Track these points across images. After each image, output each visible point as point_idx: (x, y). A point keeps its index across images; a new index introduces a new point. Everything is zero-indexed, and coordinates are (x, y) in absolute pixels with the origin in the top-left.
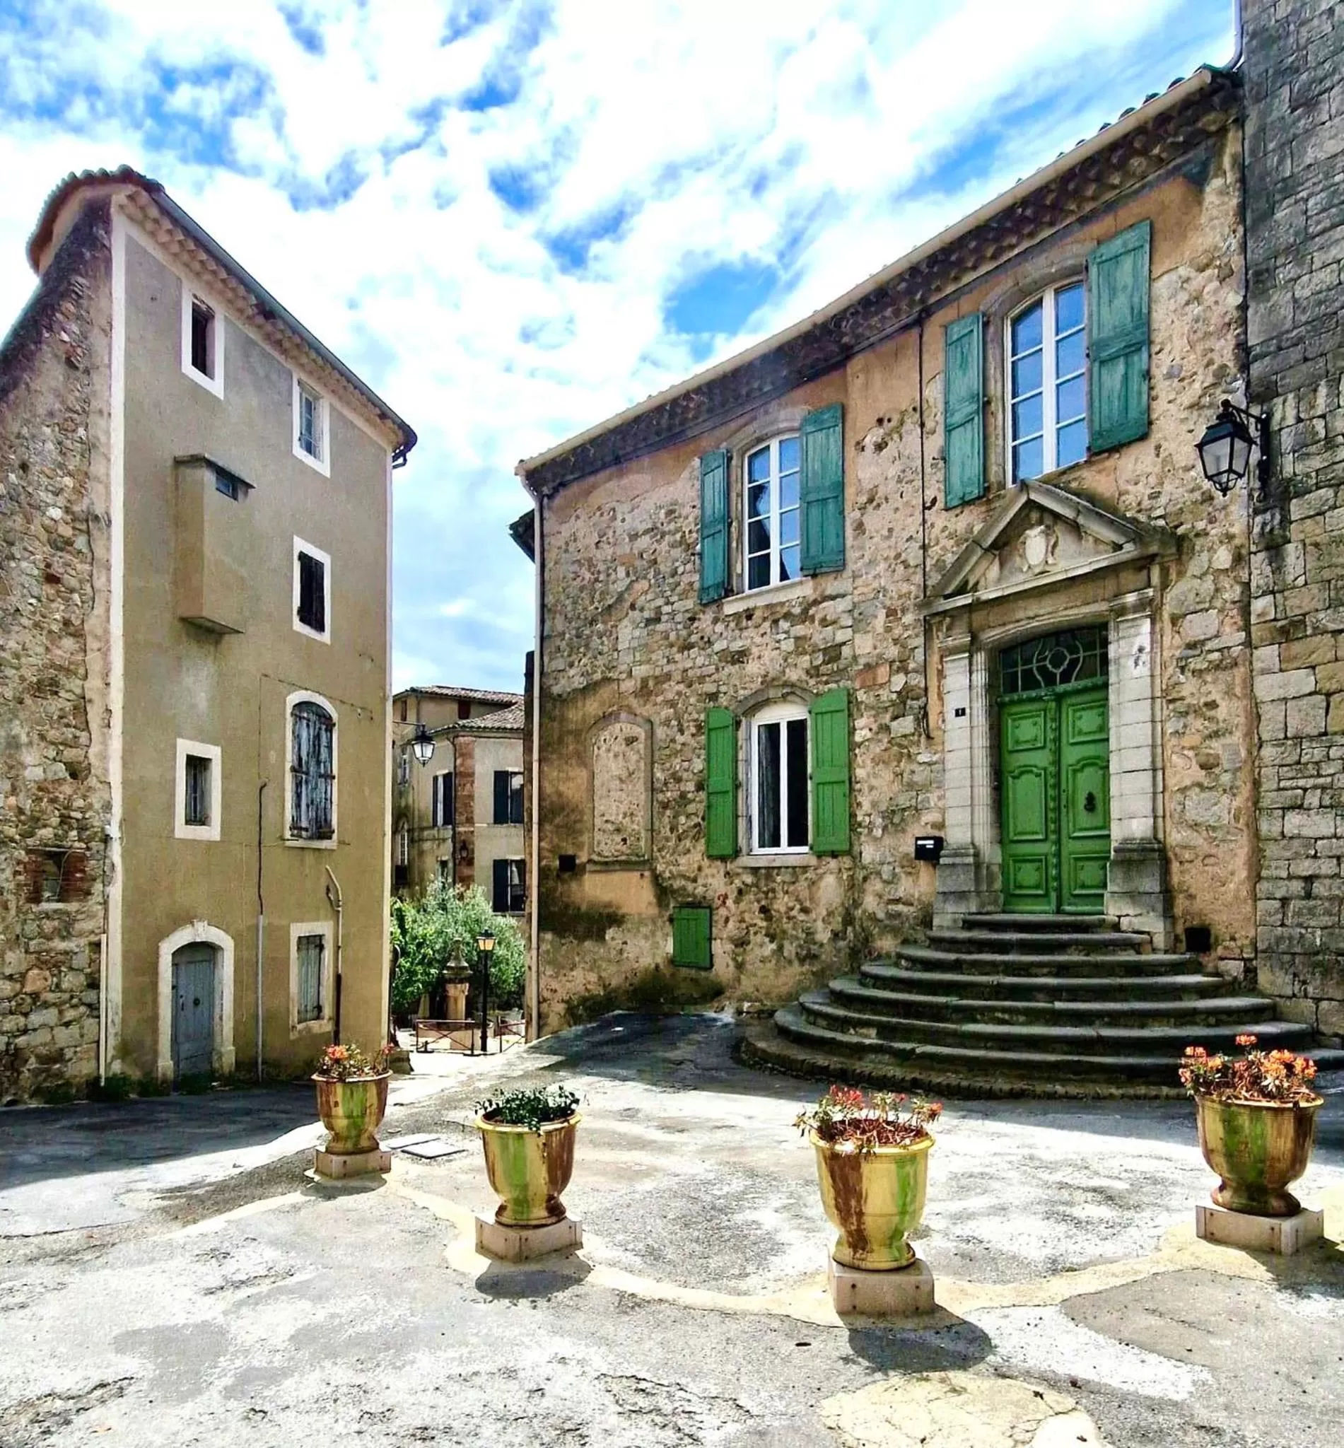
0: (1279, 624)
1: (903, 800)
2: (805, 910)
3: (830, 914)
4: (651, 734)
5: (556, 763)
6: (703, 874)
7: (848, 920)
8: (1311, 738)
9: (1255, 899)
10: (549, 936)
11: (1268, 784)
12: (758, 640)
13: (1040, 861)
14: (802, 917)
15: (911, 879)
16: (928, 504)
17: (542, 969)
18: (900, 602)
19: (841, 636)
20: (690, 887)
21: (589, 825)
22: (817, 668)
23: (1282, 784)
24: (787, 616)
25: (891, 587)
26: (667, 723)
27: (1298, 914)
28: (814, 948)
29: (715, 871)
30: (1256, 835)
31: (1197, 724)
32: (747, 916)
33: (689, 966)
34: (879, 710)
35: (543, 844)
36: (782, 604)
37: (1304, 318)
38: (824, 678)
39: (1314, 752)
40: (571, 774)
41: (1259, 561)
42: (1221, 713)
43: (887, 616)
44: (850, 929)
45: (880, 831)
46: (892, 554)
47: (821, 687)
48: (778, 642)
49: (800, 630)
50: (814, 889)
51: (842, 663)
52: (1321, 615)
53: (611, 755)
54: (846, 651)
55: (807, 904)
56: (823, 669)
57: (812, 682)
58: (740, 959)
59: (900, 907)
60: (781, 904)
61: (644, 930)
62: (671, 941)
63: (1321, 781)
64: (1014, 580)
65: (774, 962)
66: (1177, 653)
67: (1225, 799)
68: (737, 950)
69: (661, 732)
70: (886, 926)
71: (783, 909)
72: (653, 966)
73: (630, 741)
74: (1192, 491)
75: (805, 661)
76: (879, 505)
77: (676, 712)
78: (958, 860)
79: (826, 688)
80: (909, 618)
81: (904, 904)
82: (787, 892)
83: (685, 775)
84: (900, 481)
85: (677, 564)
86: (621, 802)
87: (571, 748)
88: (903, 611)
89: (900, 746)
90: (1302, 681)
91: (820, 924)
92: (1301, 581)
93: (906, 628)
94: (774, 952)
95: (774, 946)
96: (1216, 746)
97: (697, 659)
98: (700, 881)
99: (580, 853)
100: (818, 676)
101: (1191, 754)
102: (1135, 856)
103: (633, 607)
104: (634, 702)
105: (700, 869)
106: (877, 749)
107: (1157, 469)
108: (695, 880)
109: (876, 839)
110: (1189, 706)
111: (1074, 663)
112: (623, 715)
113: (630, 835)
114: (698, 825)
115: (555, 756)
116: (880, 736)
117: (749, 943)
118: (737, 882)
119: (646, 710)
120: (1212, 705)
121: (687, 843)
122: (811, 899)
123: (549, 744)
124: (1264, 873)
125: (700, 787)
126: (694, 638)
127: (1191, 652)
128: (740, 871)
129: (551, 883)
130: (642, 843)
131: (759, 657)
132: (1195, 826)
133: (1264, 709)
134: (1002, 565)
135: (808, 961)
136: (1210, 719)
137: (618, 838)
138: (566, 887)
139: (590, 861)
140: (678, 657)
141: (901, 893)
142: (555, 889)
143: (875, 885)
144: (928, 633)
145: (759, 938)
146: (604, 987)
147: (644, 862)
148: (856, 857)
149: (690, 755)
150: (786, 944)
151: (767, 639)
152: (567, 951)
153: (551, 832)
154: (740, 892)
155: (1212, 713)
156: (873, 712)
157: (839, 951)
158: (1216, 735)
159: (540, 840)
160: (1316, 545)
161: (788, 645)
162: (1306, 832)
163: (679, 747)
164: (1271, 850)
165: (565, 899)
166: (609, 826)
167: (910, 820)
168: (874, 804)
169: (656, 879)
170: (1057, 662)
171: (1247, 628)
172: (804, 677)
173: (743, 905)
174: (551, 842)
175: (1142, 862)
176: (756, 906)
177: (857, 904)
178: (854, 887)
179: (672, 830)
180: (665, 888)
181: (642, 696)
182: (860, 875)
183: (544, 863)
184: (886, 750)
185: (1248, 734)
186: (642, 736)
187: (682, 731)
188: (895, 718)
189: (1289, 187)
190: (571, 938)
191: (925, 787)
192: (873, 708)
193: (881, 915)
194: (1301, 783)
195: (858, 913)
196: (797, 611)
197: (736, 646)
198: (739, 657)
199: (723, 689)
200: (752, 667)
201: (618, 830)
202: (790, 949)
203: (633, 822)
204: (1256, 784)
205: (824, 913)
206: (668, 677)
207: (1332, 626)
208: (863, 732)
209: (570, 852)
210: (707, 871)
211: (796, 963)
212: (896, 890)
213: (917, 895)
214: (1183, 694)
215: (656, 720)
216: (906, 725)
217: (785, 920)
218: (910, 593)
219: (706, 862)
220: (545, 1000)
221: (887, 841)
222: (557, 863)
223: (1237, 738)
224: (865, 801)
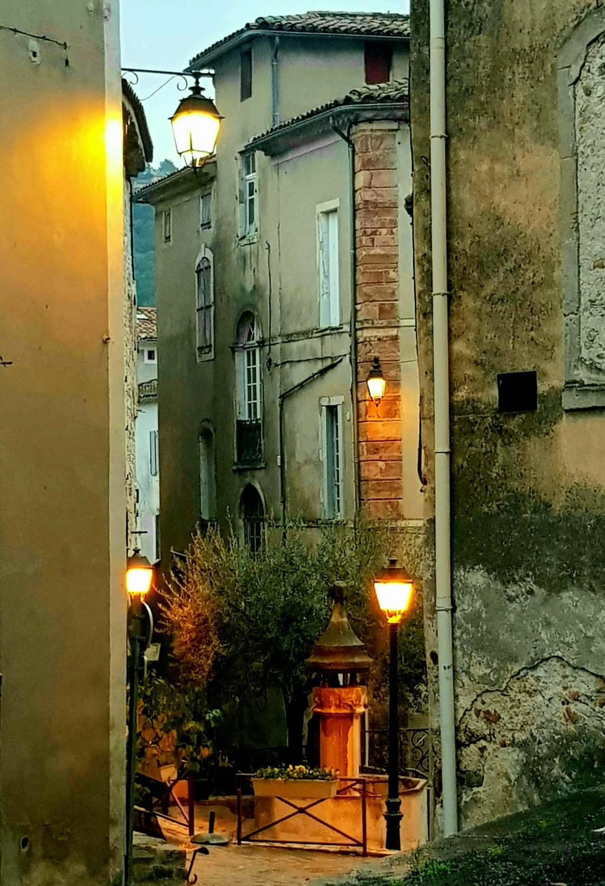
5: (484, 140)
10: (477, 577)
17: (462, 662)
21: (567, 292)
35: (459, 346)
40: (522, 163)
87: (520, 96)
99: (548, 367)
115: (482, 123)
123: (468, 92)
129: (479, 444)
138: (514, 449)
139: (570, 385)
142: (491, 456)
152: (520, 616)
153: (478, 314)
159: (451, 336)
165: (515, 484)
174: (478, 341)
183: (461, 394)
190: (531, 583)
209: (526, 367)
220: (473, 738)
222: (495, 392)
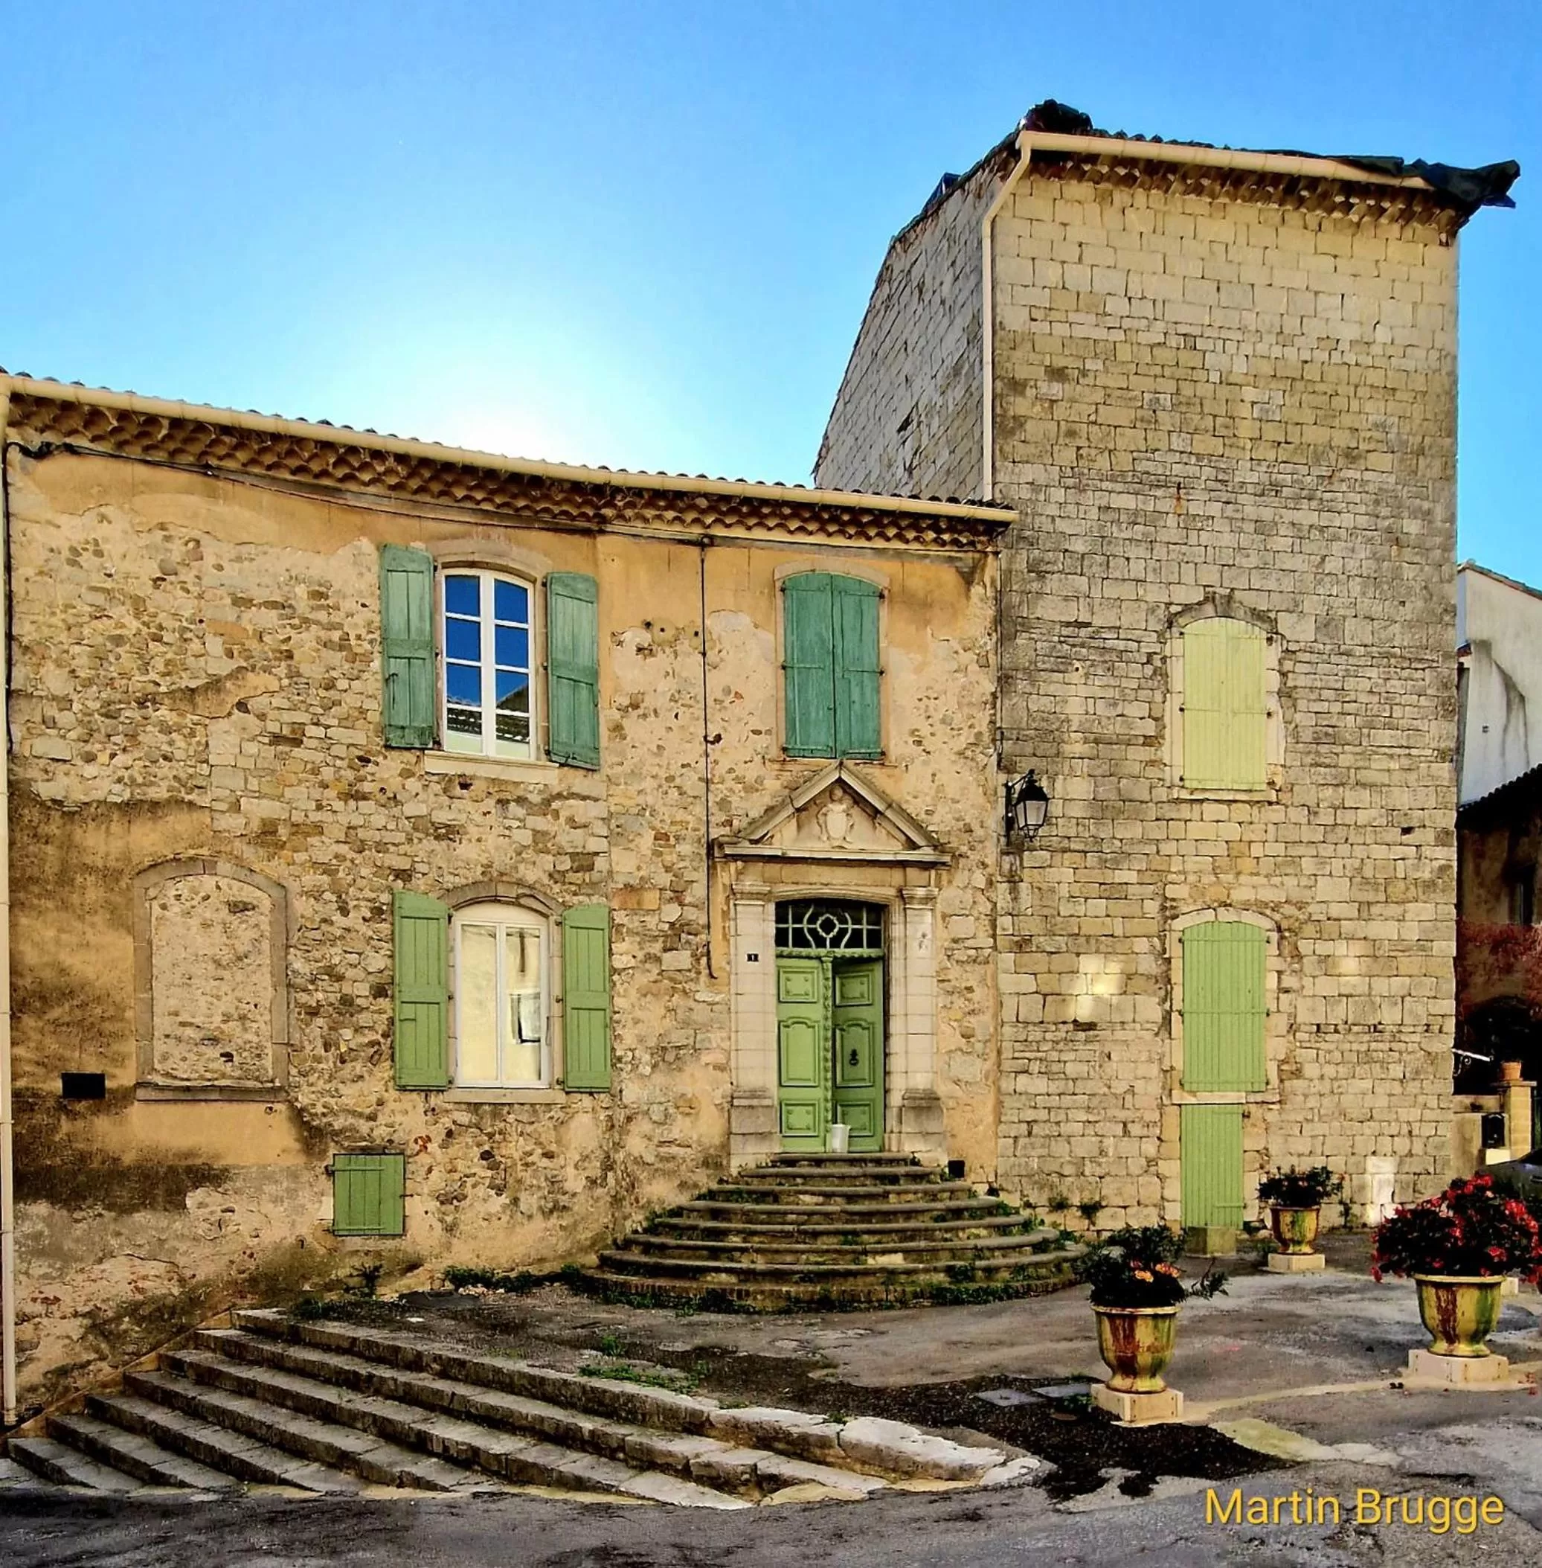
0: (1016, 939)
1: (678, 1037)
2: (549, 1155)
3: (585, 1158)
4: (283, 907)
5: (51, 915)
6: (387, 1110)
7: (608, 1166)
8: (1035, 1024)
9: (997, 1136)
10: (42, 1208)
11: (1007, 1054)
12: (478, 818)
13: (813, 1105)
14: (545, 1162)
15: (688, 1119)
16: (710, 739)
18: (674, 828)
19: (593, 845)
20: (364, 1127)
21: (140, 1026)
22: (563, 873)
23: (1017, 1055)
24: (520, 800)
25: (661, 809)
26: (316, 895)
27: (1025, 1147)
28: (564, 1200)
29: (409, 1106)
30: (999, 1090)
31: (960, 1002)
32: (460, 1165)
33: (364, 1235)
34: (645, 936)
35: (23, 1051)
36: (517, 784)
37: (1034, 725)
38: (573, 888)
39: (1035, 1034)
40: (94, 939)
41: (1003, 887)
42: (976, 996)
43: (656, 839)
44: (610, 1174)
45: (648, 1069)
46: (663, 774)
47: (567, 898)
48: (509, 828)
49: (541, 823)
50: (562, 1130)
51: (595, 876)
52: (1042, 939)
53: (194, 922)
54: (600, 863)
55: (553, 1147)
56: (572, 877)
57: (557, 888)
58: (449, 1219)
59: (674, 1150)
60: (513, 1149)
61: (270, 1189)
62: (328, 1202)
63: (1039, 1055)
64: (809, 845)
65: (505, 1218)
66: (946, 944)
67: (979, 1062)
68: (443, 1208)
69: (302, 906)
70: (656, 1170)
71: (517, 1156)
72: (291, 1240)
73: (239, 908)
74: (958, 820)
75: (547, 861)
76: (645, 716)
77: (334, 882)
78: (755, 1102)
79: (575, 899)
80: (685, 848)
81: (679, 1145)
82: (522, 1134)
83: (350, 973)
84: (673, 699)
85: (334, 674)
86: (218, 998)
87: (93, 896)
88: (677, 838)
89: (671, 979)
90: (1028, 983)
91: (570, 1171)
92: (1029, 911)
93: (682, 858)
94: (504, 1207)
95: (504, 1199)
96: (973, 1020)
97: (372, 816)
98: (382, 1119)
99: (117, 1071)
100: (564, 883)
101: (955, 1024)
102: (924, 1103)
103: (242, 706)
104: (249, 853)
105: (380, 1103)
106: (642, 979)
107: (933, 792)
108: (372, 1118)
109: (642, 1076)
110: (955, 987)
111: (842, 932)
112: (224, 866)
113: (240, 1050)
114: (372, 1044)
115: (48, 903)
116: (648, 966)
117: (465, 1197)
118: (446, 1122)
119: (276, 868)
120: (970, 989)
121: (359, 1067)
122: (558, 1142)
123: (33, 880)
124: (1003, 1119)
125: (380, 992)
126: (367, 787)
127: (955, 946)
128: (450, 1107)
129: (40, 1119)
130: (268, 1062)
131: (479, 840)
132: (957, 1082)
133: (1005, 999)
134: (799, 827)
135: (555, 1214)
136: (969, 1000)
137: (213, 1052)
138: (80, 1124)
139: (143, 1084)
140: (338, 805)
141: (675, 1134)
142: (54, 1129)
143: (642, 1126)
144: (711, 871)
145: (481, 1191)
146: (182, 1281)
147: (275, 1090)
148: (617, 1095)
149: (360, 946)
150: (523, 1196)
151: (490, 820)
152: (89, 1231)
154: (450, 1134)
155: (969, 996)
156: (638, 939)
157: (597, 1200)
158: (972, 1012)
159: (14, 1043)
160: (1040, 889)
161: (525, 837)
162: (1031, 1090)
163: (338, 933)
164: (1008, 1102)
165: (81, 1146)
166: (189, 1032)
167: (688, 1058)
168: (641, 1040)
169: (298, 1115)
170: (828, 926)
171: (994, 936)
172: (546, 880)
173: (452, 1151)
175: (929, 1108)
176: (476, 1152)
177: (618, 1146)
178: (616, 1127)
179: (327, 1047)
180: (318, 1129)
181: (263, 844)
182: (620, 1116)
183: (26, 1084)
184: (655, 982)
185: (995, 1015)
186: (266, 904)
187: (344, 911)
188: (666, 950)
189: (1026, 625)
190: (99, 1209)
191: (707, 1027)
192: (637, 934)
193: (650, 1158)
194: (1027, 1055)
195: (620, 1156)
196: (535, 798)
197: (442, 817)
198: (448, 833)
199: (422, 868)
200: (466, 850)
201: (214, 1040)
202: (529, 1202)
203: (245, 1030)
204: (999, 1052)
205: (577, 1157)
206: (318, 829)
207: (1049, 949)
208: (624, 958)
209: (93, 1070)
210: (391, 1105)
211: (539, 1217)
212: (670, 1131)
213: (695, 1138)
214: (950, 977)
215: (294, 886)
216: (682, 959)
217: (519, 1167)
218: (688, 823)
219: (393, 1094)
221: (659, 1079)
222: (59, 1085)
223: (987, 1018)
224: (629, 1035)
